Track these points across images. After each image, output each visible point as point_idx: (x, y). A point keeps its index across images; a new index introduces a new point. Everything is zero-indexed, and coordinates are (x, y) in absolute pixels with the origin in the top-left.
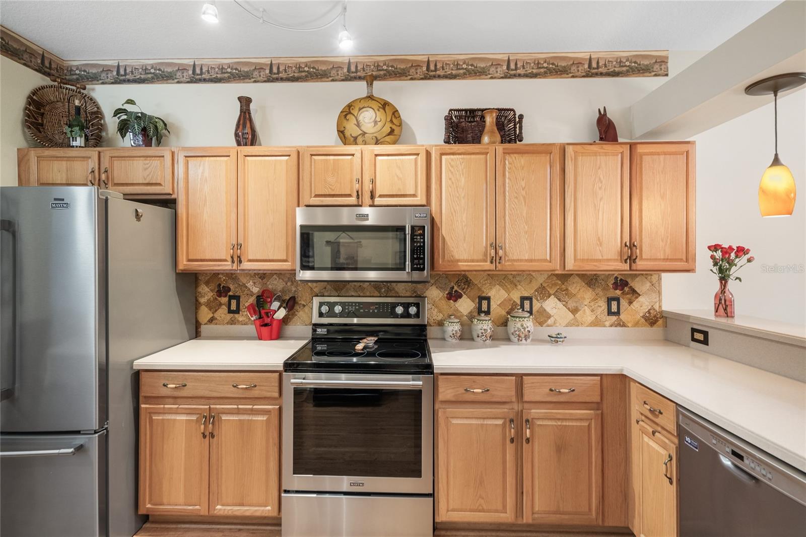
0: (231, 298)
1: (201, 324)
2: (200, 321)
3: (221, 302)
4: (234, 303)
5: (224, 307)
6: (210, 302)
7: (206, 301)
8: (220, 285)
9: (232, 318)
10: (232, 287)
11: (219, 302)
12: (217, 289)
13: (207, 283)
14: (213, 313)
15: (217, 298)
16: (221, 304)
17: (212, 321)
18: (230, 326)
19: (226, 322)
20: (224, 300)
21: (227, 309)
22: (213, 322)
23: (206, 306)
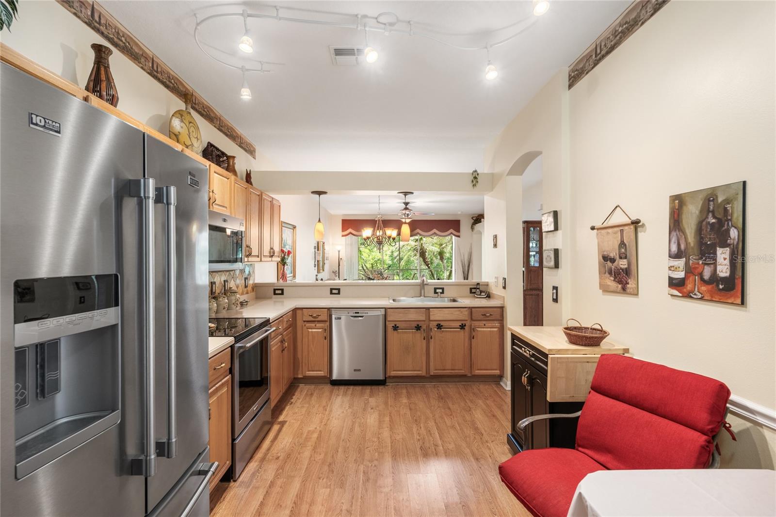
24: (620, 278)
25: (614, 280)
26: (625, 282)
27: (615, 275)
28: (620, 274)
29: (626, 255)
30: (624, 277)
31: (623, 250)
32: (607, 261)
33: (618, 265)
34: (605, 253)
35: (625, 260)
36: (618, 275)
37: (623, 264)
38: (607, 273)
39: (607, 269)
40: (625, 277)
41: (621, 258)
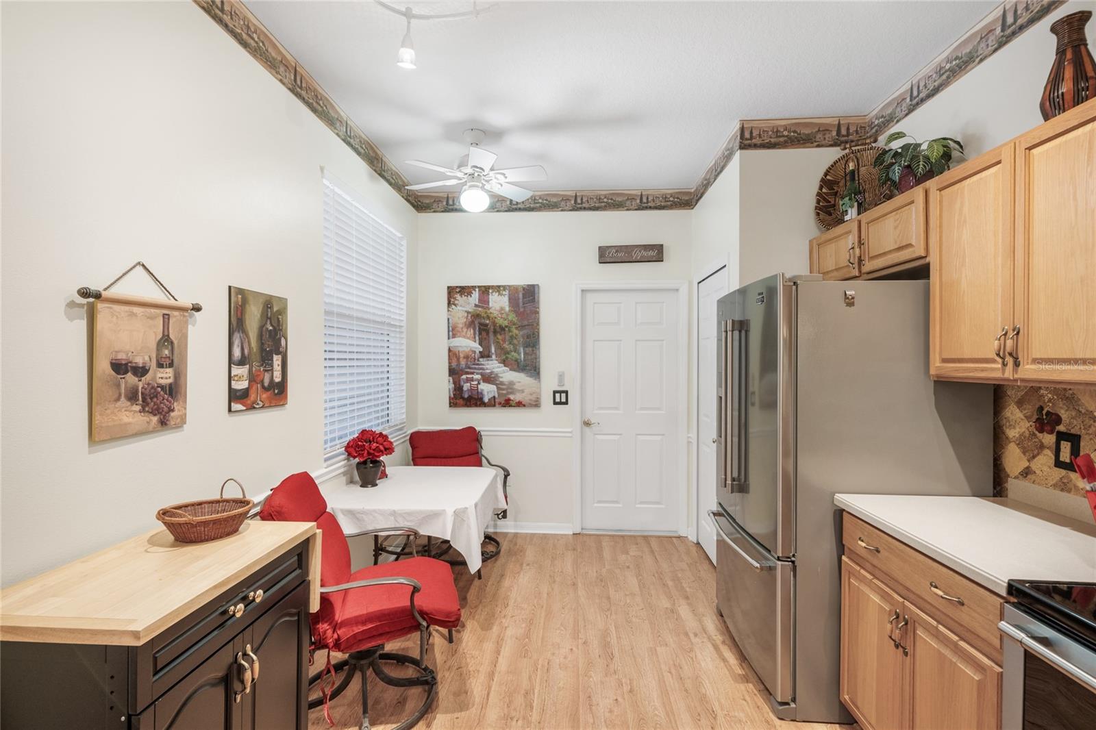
0: (1061, 437)
1: (1008, 476)
2: (1007, 469)
3: (1042, 443)
4: (1066, 447)
5: (1047, 452)
6: (1025, 437)
7: (1017, 436)
8: (1041, 408)
9: (1063, 477)
10: (1064, 415)
11: (1041, 441)
12: (1035, 417)
13: (1020, 403)
14: (1029, 461)
15: (1037, 433)
16: (1042, 447)
17: (1027, 474)
18: (1058, 493)
19: (1052, 483)
20: (1049, 439)
21: (1053, 457)
22: (1028, 477)
23: (1018, 444)
24: (155, 404)
25: (143, 411)
26: (166, 409)
27: (144, 400)
28: (156, 397)
29: (172, 360)
30: (165, 401)
31: (166, 352)
32: (126, 373)
33: (154, 378)
34: (120, 356)
35: (169, 370)
36: (151, 399)
37: (165, 376)
38: (123, 398)
39: (123, 391)
40: (167, 400)
41: (160, 365)
